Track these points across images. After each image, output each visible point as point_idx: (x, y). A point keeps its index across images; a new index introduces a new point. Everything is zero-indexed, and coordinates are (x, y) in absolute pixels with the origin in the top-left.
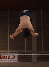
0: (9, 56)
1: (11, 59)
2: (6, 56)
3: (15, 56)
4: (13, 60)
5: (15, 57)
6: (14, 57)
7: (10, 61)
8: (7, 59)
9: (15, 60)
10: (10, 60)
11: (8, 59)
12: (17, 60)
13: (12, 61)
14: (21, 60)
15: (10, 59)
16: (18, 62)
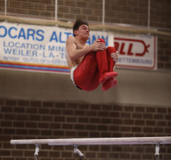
0: (131, 46)
1: (137, 55)
2: (123, 45)
3: (147, 44)
4: (143, 62)
5: (149, 49)
6: (146, 48)
7: (134, 61)
8: (124, 53)
9: (148, 62)
10: (134, 57)
11: (126, 56)
12: (153, 59)
13: (142, 65)
14: (164, 62)
15: (132, 54)
16: (156, 68)
